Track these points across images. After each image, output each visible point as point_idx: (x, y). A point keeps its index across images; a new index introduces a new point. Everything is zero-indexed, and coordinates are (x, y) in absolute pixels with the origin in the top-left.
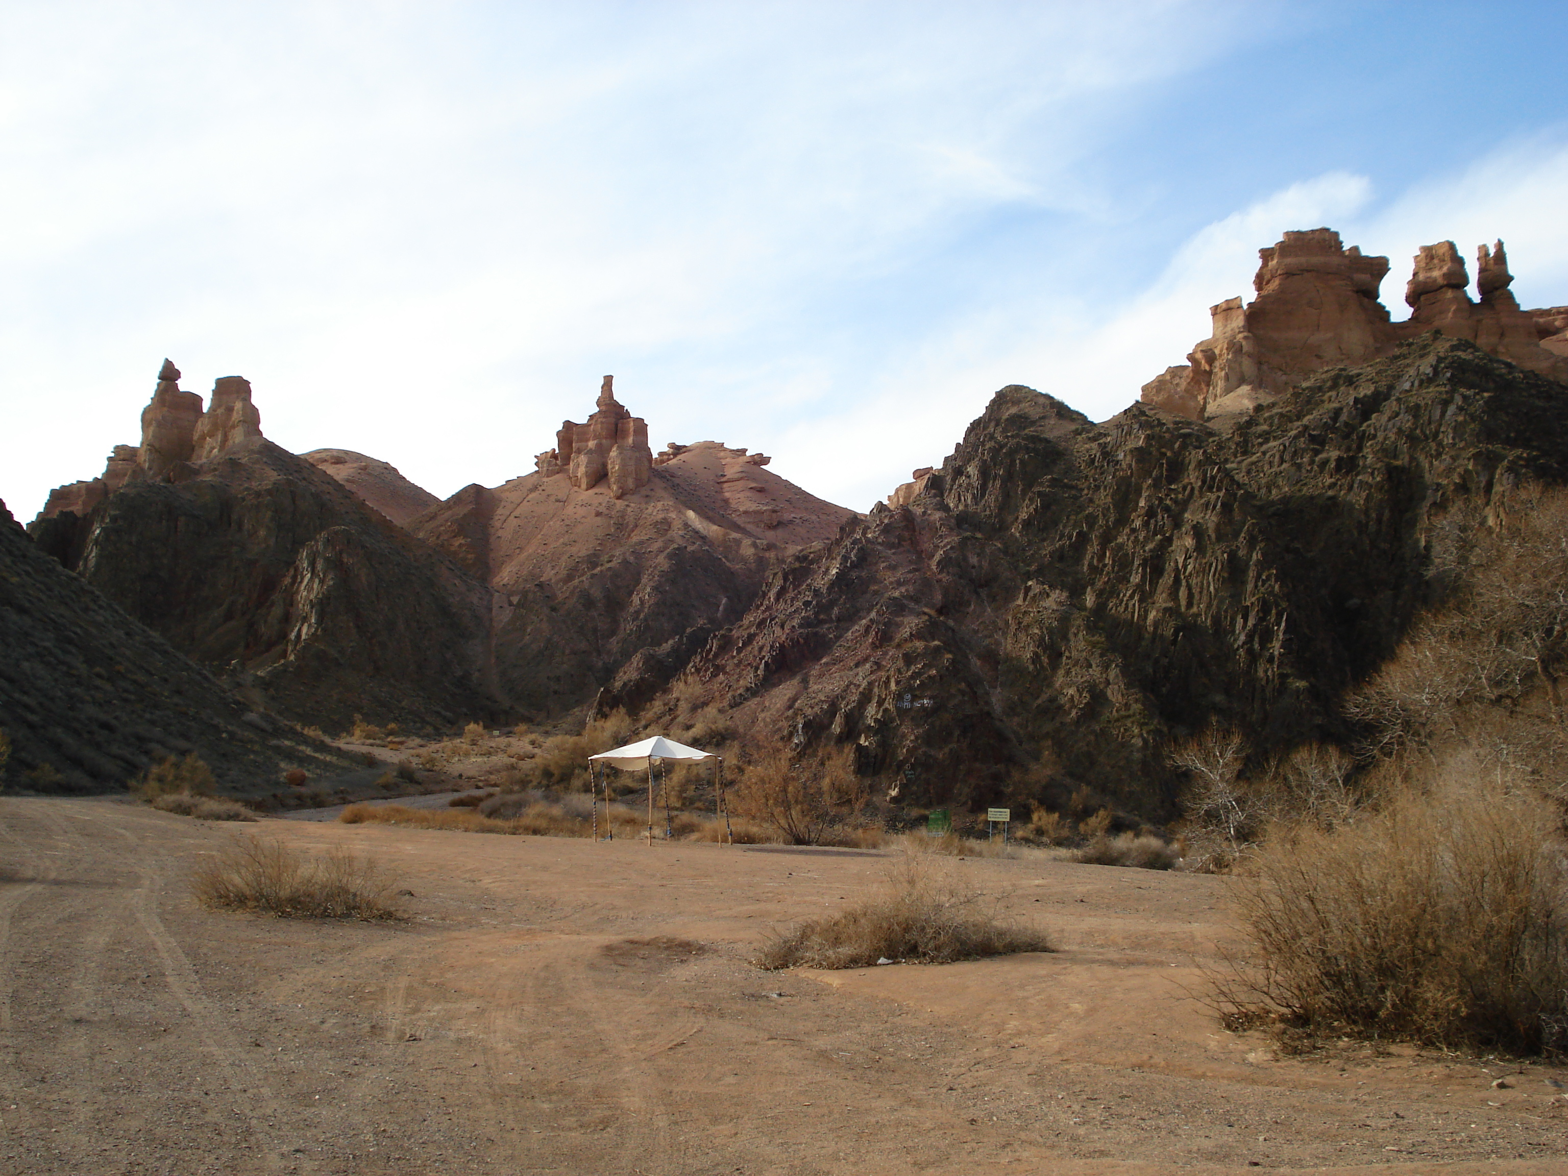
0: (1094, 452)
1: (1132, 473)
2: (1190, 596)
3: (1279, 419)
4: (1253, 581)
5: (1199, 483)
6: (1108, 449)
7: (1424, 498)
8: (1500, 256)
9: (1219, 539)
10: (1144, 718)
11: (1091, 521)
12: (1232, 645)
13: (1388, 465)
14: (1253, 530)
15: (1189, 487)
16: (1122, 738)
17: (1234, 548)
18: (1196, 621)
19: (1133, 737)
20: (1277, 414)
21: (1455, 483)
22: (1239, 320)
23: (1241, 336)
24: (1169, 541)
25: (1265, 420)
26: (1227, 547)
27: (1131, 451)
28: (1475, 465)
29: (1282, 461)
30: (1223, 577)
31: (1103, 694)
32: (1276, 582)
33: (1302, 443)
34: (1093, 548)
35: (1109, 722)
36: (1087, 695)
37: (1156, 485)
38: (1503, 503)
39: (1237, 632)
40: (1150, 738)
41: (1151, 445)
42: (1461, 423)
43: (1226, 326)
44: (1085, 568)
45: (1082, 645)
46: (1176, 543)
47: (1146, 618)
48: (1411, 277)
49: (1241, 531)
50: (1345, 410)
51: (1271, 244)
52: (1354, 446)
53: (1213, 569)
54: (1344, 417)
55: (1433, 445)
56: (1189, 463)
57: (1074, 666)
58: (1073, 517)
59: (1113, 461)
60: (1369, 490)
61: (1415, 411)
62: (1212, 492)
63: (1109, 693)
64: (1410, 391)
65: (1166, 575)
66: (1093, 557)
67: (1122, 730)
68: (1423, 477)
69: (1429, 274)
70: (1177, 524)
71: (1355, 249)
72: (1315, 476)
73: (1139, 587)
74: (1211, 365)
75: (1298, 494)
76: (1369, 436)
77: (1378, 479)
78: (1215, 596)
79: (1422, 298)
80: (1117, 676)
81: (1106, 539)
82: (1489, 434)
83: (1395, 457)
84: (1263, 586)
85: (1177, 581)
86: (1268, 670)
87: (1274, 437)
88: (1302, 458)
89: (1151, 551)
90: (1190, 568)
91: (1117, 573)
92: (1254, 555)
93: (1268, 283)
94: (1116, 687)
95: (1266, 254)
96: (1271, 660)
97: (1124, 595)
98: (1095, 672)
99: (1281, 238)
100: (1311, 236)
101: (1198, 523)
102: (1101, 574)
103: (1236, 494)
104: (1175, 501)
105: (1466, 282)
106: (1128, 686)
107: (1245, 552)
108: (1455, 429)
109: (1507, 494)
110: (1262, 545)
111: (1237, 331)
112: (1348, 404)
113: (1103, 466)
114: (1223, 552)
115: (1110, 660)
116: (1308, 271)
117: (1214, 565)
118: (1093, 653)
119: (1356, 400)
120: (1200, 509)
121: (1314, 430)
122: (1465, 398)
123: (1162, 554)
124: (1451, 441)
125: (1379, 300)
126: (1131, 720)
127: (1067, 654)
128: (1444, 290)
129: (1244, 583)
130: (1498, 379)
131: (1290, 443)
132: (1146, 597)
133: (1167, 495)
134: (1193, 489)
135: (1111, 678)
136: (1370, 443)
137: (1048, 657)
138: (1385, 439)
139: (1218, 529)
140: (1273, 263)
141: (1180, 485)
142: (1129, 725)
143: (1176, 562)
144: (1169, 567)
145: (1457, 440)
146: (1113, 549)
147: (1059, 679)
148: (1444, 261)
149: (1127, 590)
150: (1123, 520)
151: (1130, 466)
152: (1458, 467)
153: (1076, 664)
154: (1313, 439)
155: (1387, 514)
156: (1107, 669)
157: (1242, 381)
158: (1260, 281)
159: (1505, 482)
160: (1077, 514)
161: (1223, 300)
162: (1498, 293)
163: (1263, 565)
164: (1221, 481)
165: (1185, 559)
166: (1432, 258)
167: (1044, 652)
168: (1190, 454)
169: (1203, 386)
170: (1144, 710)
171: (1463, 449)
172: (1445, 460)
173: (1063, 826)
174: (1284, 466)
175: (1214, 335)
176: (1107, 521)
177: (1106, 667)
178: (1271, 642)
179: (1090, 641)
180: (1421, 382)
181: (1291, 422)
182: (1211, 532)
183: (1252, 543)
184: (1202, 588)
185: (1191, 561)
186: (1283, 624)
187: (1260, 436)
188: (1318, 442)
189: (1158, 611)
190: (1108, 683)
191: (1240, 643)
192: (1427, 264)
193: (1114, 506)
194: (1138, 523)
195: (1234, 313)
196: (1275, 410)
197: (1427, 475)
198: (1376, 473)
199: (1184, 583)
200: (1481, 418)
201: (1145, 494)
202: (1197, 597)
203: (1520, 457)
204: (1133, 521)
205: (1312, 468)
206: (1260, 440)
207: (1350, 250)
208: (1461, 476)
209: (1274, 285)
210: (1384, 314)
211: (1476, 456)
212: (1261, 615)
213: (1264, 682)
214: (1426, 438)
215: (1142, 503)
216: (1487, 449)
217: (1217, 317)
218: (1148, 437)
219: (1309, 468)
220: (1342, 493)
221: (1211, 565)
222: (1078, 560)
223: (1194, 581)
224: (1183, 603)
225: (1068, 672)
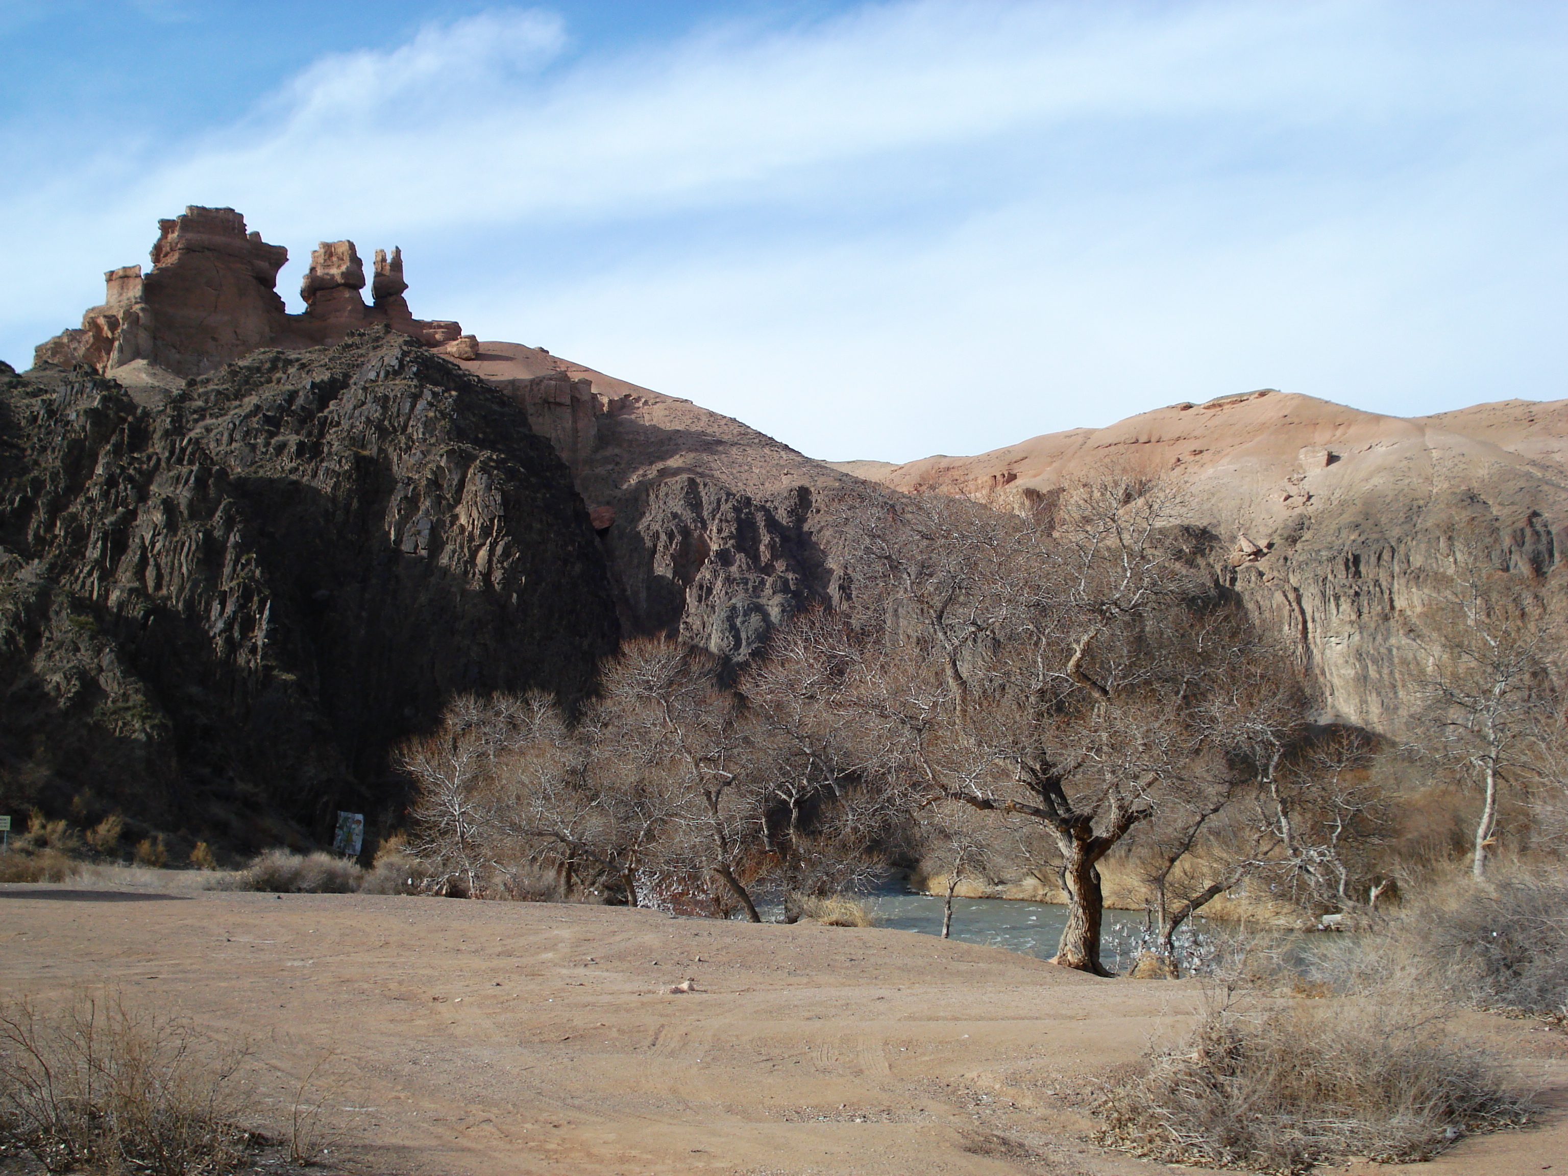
0: (36, 409)
1: (86, 436)
2: (159, 577)
3: (216, 396)
4: (232, 563)
5: (167, 454)
6: (55, 407)
7: (391, 491)
8: (397, 264)
9: (193, 516)
10: (146, 710)
11: (38, 485)
12: (207, 632)
13: (356, 455)
14: (231, 509)
15: (154, 459)
16: (121, 732)
17: (208, 527)
18: (166, 605)
19: (134, 732)
20: (213, 390)
21: (427, 478)
22: (136, 290)
23: (138, 306)
24: (133, 514)
25: (199, 396)
26: (202, 525)
27: (86, 412)
28: (448, 462)
29: (231, 440)
30: (198, 558)
31: (95, 682)
32: (257, 567)
33: (255, 422)
34: (40, 515)
35: (104, 714)
36: (77, 683)
37: (117, 451)
38: (476, 503)
39: (213, 619)
40: (155, 733)
41: (108, 407)
42: (431, 418)
43: (121, 295)
44: (30, 538)
45: (67, 625)
46: (141, 518)
47: (107, 597)
48: (307, 271)
49: (216, 510)
50: (301, 393)
51: (173, 215)
52: (316, 431)
53: (186, 549)
54: (300, 401)
55: (403, 439)
56: (154, 431)
57: (58, 649)
58: (15, 480)
59: (61, 421)
60: (338, 477)
61: (383, 402)
62: (183, 465)
63: (102, 681)
64: (376, 381)
65: (130, 552)
66: (39, 527)
67: (120, 723)
68: (391, 470)
69: (326, 271)
70: (143, 496)
71: (257, 235)
72: (271, 459)
73: (99, 563)
74: (113, 333)
75: (254, 476)
76: (331, 422)
77: (347, 467)
78: (188, 578)
79: (319, 294)
80: (112, 662)
81: (56, 508)
82: (458, 433)
83: (363, 447)
84: (242, 570)
85: (144, 561)
86: (250, 661)
87: (211, 415)
88: (255, 439)
89: (112, 524)
90: (158, 546)
91: (70, 546)
92: (232, 536)
93: (166, 255)
94: (111, 674)
95: (166, 226)
96: (253, 650)
97: (81, 571)
98: (85, 656)
99: (183, 211)
100: (215, 214)
101: (168, 496)
102: (51, 545)
103: (211, 469)
104: (139, 471)
105: (362, 284)
106: (125, 674)
107: (221, 533)
108: (425, 425)
109: (480, 493)
110: (240, 526)
111: (134, 301)
112: (304, 387)
113: (50, 425)
114: (198, 531)
115: (102, 643)
116: (208, 249)
117: (187, 544)
118: (81, 635)
119: (314, 385)
120: (170, 482)
121: (268, 410)
122: (435, 394)
123: (125, 528)
124: (421, 436)
125: (275, 290)
126: (130, 713)
127: (47, 634)
128: (341, 288)
129: (222, 565)
130: (457, 380)
131: (241, 422)
132: (107, 576)
133: (130, 464)
134: (159, 460)
135: (105, 664)
136: (334, 430)
137: (25, 638)
138: (352, 426)
139: (191, 504)
140: (173, 236)
141: (144, 454)
142: (129, 718)
143: (142, 538)
144: (134, 543)
145: (427, 436)
146: (64, 519)
147: (39, 663)
148: (343, 260)
149: (84, 566)
150: (75, 487)
151: (84, 428)
152: (429, 462)
153: (60, 646)
154: (267, 420)
155: (355, 504)
156: (99, 654)
157: (137, 355)
158: (158, 252)
159: (478, 482)
160: (21, 476)
161: (120, 267)
162: (392, 299)
163: (242, 549)
164: (193, 454)
165: (154, 536)
166: (331, 255)
167: (20, 632)
168: (154, 421)
169: (103, 354)
170: (146, 702)
171: (434, 445)
172: (415, 454)
173: (71, 835)
174: (234, 445)
175: (107, 303)
176: (56, 487)
177: (99, 652)
178: (253, 631)
179: (77, 621)
180: (387, 374)
181: (228, 400)
182: (183, 508)
183: (229, 524)
184: (172, 568)
185: (160, 538)
186: (267, 613)
187: (195, 412)
188: (273, 424)
189: (122, 591)
190: (101, 669)
191: (217, 630)
192: (325, 260)
193: (63, 469)
194: (94, 492)
195: (132, 282)
196: (211, 387)
197: (395, 468)
198: (344, 461)
199: (152, 561)
200: (451, 416)
201: (102, 461)
202: (167, 578)
203: (490, 459)
204: (88, 489)
205: (267, 450)
206: (195, 416)
207: (251, 234)
208: (434, 473)
209: (172, 259)
210: (278, 304)
211: (450, 453)
212: (242, 601)
213: (245, 674)
214: (395, 430)
215: (99, 470)
216: (459, 447)
217: (113, 283)
218: (104, 399)
219: (264, 450)
220: (305, 478)
221: (184, 544)
222: (23, 528)
223: (163, 561)
224: (151, 584)
225: (50, 656)
